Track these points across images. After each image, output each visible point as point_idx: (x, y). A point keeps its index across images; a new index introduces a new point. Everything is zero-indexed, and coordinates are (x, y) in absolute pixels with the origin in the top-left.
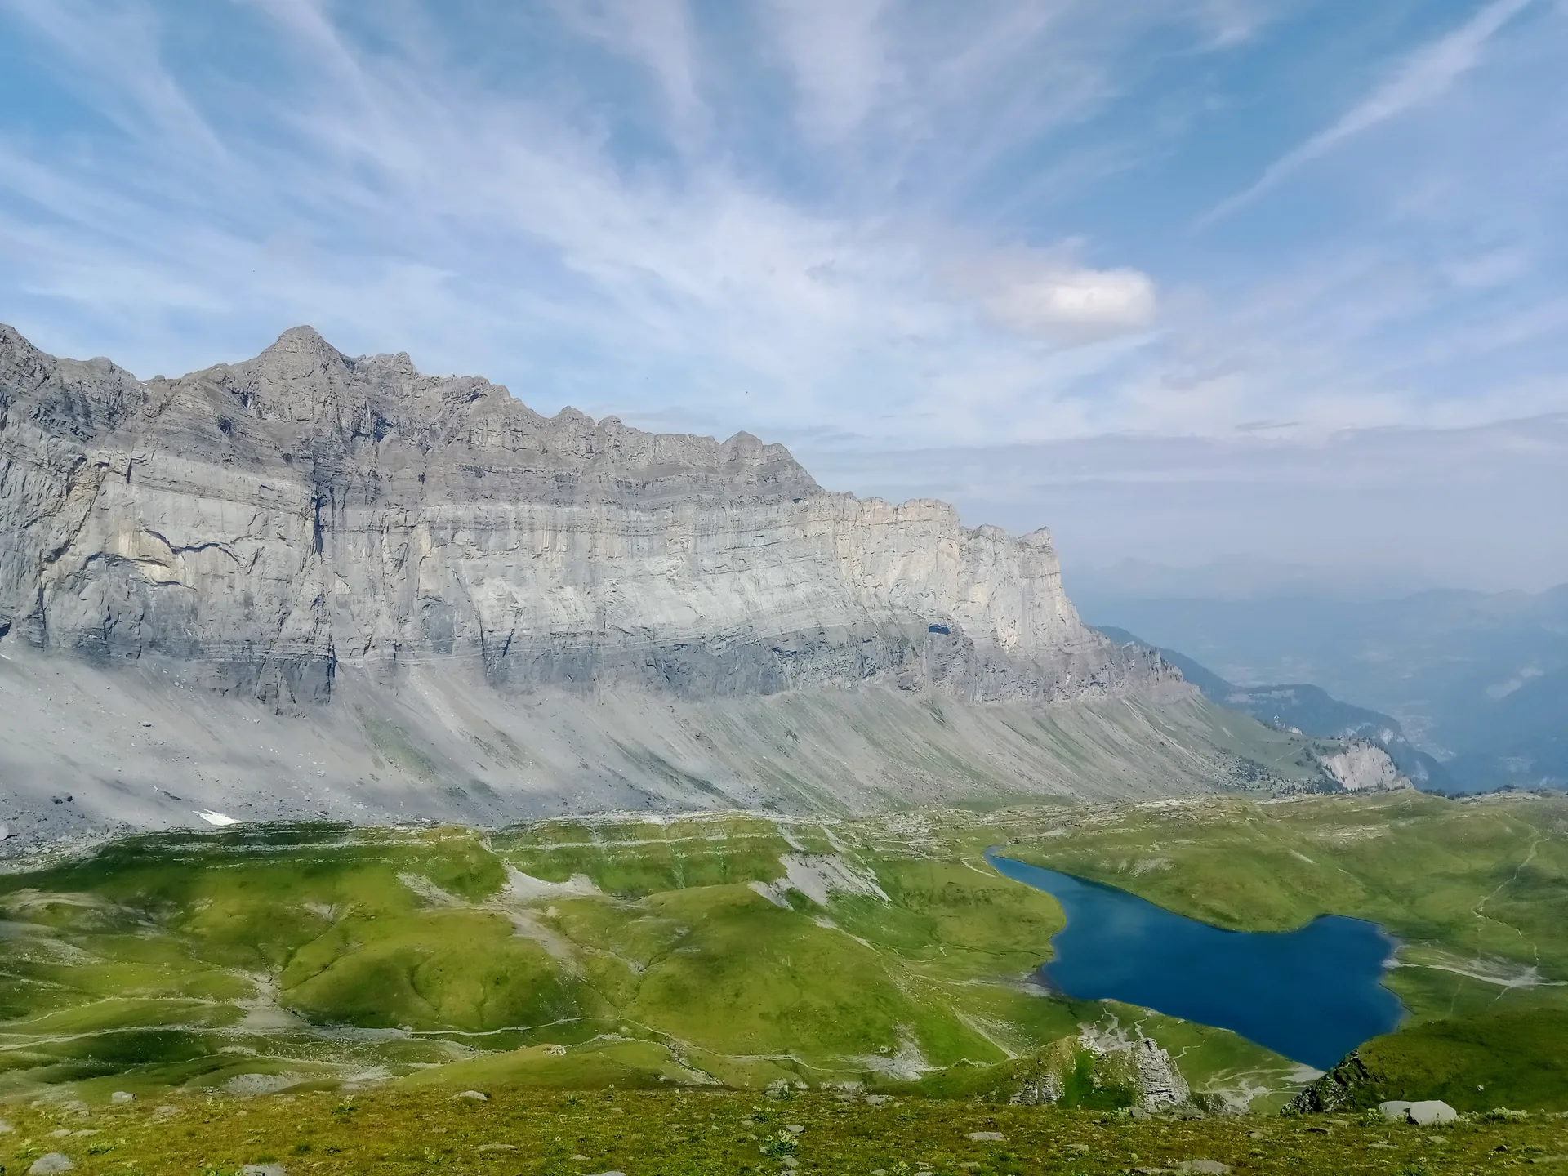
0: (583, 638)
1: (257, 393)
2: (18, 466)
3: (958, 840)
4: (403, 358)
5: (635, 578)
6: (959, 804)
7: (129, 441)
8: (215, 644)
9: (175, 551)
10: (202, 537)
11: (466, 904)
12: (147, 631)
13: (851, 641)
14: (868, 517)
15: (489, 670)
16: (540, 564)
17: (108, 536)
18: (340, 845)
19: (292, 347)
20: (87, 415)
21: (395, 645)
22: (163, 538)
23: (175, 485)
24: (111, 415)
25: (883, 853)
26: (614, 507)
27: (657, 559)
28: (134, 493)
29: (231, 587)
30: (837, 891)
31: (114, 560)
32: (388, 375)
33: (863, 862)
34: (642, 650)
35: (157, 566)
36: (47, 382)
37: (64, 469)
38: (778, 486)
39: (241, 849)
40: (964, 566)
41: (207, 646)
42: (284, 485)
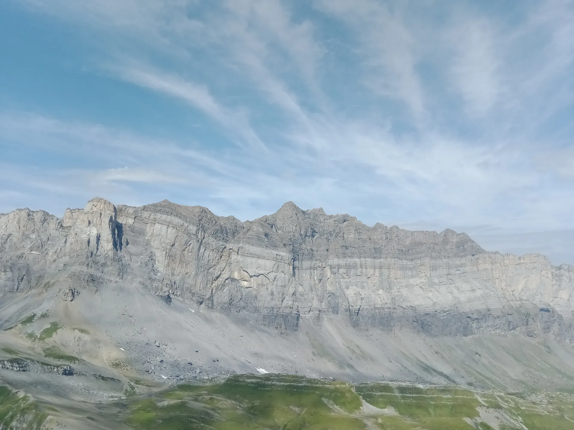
0: (387, 310)
1: (276, 224)
2: (207, 250)
3: (562, 407)
4: (321, 209)
5: (406, 286)
6: (562, 390)
7: (238, 242)
8: (262, 308)
9: (251, 277)
10: (259, 272)
11: (347, 413)
12: (242, 304)
13: (503, 314)
14: (507, 262)
15: (352, 321)
16: (369, 281)
17: (232, 272)
18: (302, 385)
19: (286, 208)
20: (227, 234)
21: (319, 310)
22: (247, 273)
23: (252, 255)
24: (233, 233)
25: (526, 410)
26: (397, 259)
27: (416, 279)
28: (240, 258)
29: (267, 289)
30: (504, 425)
31: (233, 280)
32: (316, 216)
33: (516, 413)
34: (411, 315)
35: (246, 282)
36: (216, 224)
37: (220, 251)
38: (464, 250)
39: (269, 383)
40: (554, 282)
41: (260, 309)
42: (283, 254)
